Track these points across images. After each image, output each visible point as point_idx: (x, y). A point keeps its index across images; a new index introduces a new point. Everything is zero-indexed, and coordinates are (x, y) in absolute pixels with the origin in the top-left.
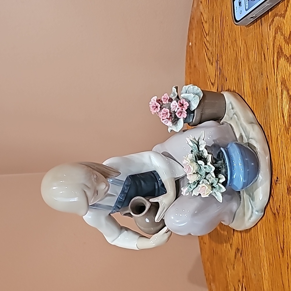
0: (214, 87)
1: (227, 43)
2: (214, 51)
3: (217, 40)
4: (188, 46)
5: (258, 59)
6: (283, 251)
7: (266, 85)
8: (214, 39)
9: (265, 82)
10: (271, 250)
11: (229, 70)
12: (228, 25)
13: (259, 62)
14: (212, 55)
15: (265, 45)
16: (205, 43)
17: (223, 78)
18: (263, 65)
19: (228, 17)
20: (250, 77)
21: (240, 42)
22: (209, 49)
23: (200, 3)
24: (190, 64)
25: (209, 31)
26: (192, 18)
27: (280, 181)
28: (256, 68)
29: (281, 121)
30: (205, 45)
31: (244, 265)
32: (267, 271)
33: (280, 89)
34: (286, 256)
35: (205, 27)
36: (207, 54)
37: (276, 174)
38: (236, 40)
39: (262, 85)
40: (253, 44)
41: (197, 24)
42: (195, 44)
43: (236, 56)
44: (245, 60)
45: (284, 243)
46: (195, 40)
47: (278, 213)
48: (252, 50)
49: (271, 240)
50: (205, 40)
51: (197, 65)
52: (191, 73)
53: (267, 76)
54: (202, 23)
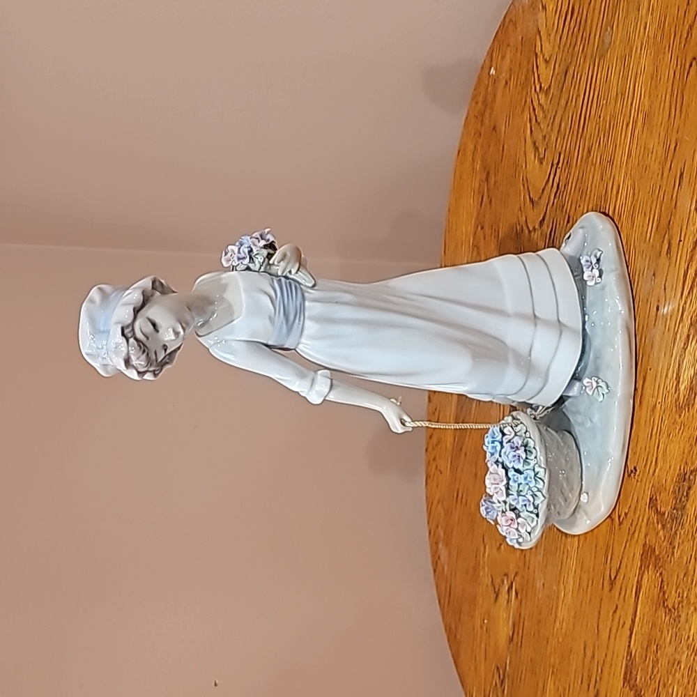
0: (535, 210)
1: (589, 152)
2: (553, 138)
3: (566, 125)
5: (654, 240)
6: (612, 583)
7: (659, 301)
9: (656, 293)
10: (590, 568)
11: (579, 206)
12: (600, 117)
14: (545, 144)
15: (676, 229)
16: (533, 102)
17: (562, 212)
18: (661, 262)
19: (605, 102)
22: (539, 124)
23: (541, 8)
25: (550, 87)
26: (511, 20)
27: (638, 475)
28: (644, 254)
29: (671, 384)
30: (531, 107)
33: (686, 330)
34: (617, 594)
36: (533, 129)
37: (634, 460)
38: (611, 162)
39: (648, 294)
40: (649, 203)
41: (522, 45)
42: (506, 83)
43: (604, 193)
45: (619, 574)
47: (620, 524)
48: (645, 214)
49: (593, 554)
50: (535, 97)
51: (500, 133)
52: (481, 135)
53: (665, 289)
54: (536, 54)
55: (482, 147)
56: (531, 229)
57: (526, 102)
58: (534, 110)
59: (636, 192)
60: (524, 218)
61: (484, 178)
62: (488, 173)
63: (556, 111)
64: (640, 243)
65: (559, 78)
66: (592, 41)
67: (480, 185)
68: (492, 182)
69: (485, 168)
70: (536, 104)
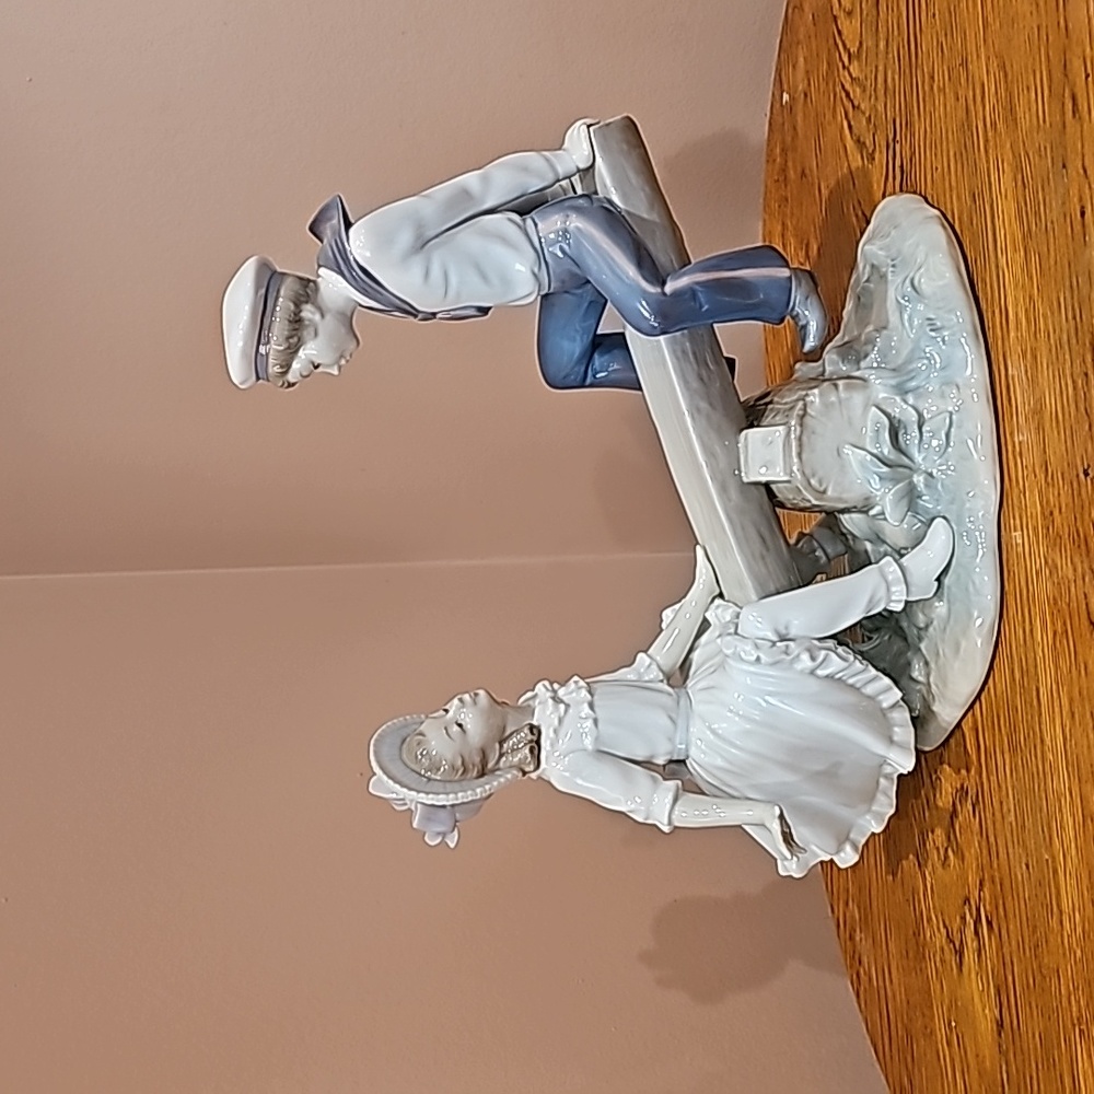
1: (933, 78)
2: (880, 108)
3: (893, 70)
4: (777, 105)
5: (1050, 114)
7: (1081, 199)
8: (881, 68)
9: (1074, 192)
11: (937, 169)
12: (934, 15)
13: (1053, 125)
14: (871, 126)
15: (1077, 63)
16: (843, 86)
18: (1067, 136)
20: (1020, 183)
21: (980, 68)
22: (858, 107)
24: (784, 170)
25: (861, 43)
28: (1042, 148)
30: (844, 95)
31: (984, 843)
32: (1073, 845)
35: (845, 32)
36: (852, 123)
38: (965, 63)
39: (1064, 203)
40: (1030, 66)
41: (815, 24)
42: (806, 95)
43: (965, 117)
44: (1000, 126)
46: (806, 82)
48: (1028, 88)
50: (845, 77)
51: (811, 170)
52: (787, 200)
53: (1085, 171)
54: (835, 18)
57: (835, 95)
58: (848, 95)
59: (1008, 67)
63: (877, 67)
64: (1032, 138)
65: (869, 17)
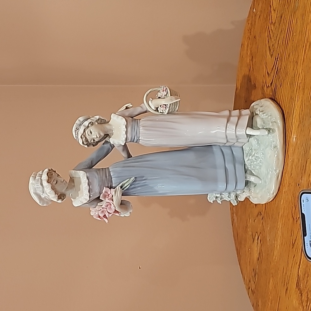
1: (289, 56)
2: (276, 47)
3: (281, 41)
4: (252, 10)
11: (285, 80)
12: (293, 41)
14: (273, 48)
17: (279, 81)
22: (271, 39)
25: (275, 22)
36: (269, 41)
38: (297, 62)
43: (294, 76)
44: (301, 88)
47: (296, 221)
49: (287, 232)
50: (270, 26)
51: (257, 39)
52: (250, 39)
54: (271, 6)
55: (250, 44)
56: (268, 86)
57: (266, 27)
58: (269, 32)
59: (306, 78)
60: (265, 81)
61: (251, 59)
62: (252, 57)
63: (277, 34)
64: (306, 102)
65: (279, 19)
66: (291, 4)
67: (249, 62)
68: (254, 62)
69: (251, 54)
70: (270, 29)
